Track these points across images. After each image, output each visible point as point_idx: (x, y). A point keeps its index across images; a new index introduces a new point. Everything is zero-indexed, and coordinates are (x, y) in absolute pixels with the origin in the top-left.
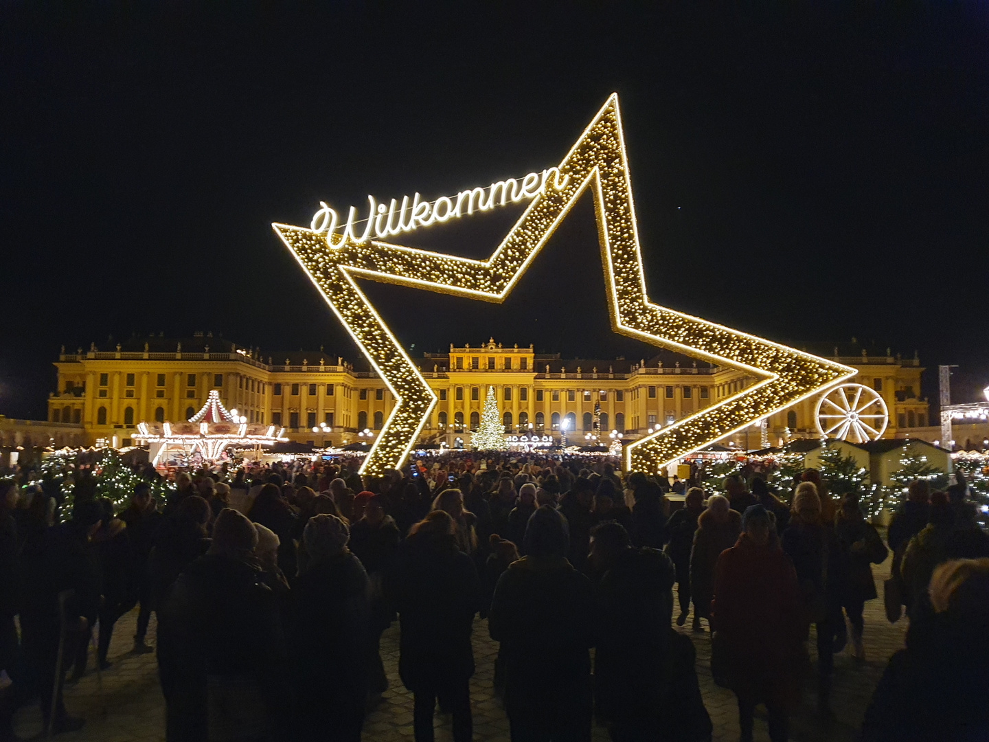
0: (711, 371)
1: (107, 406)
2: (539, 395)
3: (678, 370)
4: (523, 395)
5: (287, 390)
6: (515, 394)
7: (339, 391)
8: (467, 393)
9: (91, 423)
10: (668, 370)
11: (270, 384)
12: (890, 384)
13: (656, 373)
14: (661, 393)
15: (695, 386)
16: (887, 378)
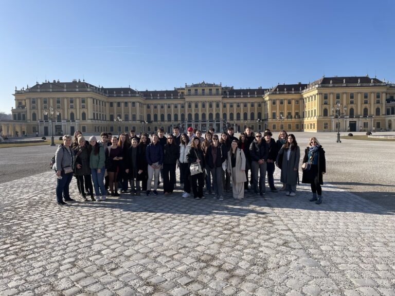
0: (300, 92)
1: (36, 112)
2: (225, 106)
3: (286, 92)
4: (218, 106)
5: (115, 105)
6: (214, 105)
7: (138, 105)
8: (193, 105)
9: (30, 120)
10: (281, 92)
11: (108, 102)
12: (384, 95)
13: (276, 94)
14: (278, 103)
15: (292, 99)
16: (383, 93)
